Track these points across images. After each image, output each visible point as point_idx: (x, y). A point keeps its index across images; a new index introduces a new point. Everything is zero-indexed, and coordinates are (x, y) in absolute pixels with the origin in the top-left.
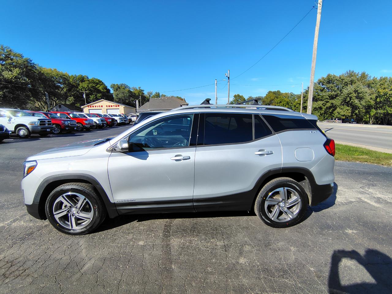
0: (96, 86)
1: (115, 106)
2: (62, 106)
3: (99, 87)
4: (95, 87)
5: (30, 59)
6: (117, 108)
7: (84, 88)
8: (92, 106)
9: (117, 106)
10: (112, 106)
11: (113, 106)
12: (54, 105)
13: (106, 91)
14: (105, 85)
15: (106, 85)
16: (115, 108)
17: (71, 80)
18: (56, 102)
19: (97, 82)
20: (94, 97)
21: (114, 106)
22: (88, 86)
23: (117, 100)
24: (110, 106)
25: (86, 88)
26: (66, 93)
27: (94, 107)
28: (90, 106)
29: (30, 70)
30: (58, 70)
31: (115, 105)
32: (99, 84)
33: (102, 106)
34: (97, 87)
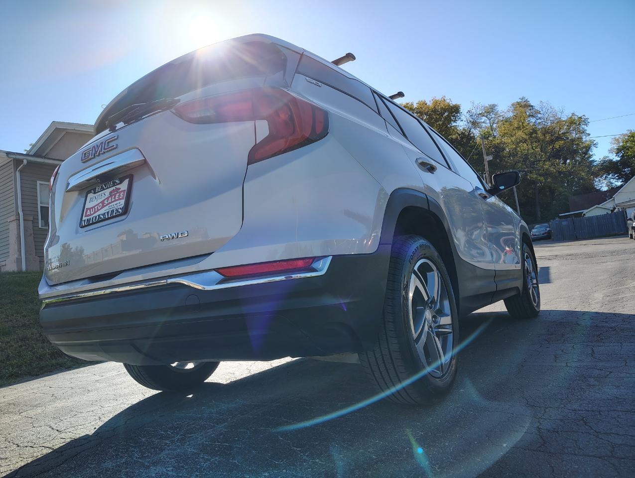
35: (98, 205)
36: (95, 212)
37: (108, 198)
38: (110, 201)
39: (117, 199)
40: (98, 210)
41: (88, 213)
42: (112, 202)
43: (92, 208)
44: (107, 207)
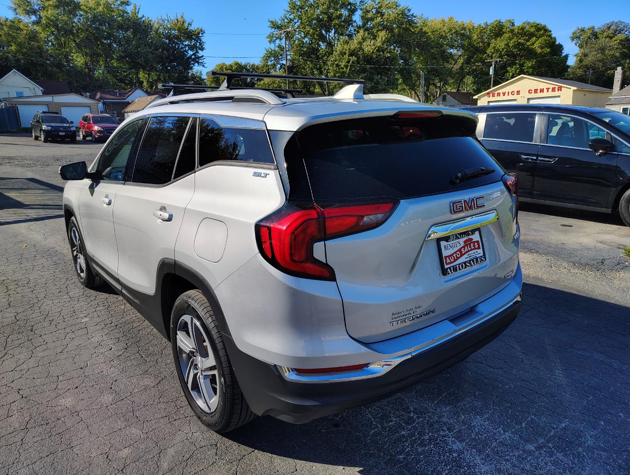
0: (528, 41)
1: (550, 90)
2: (448, 97)
3: (533, 44)
4: (523, 44)
5: (409, 8)
6: (557, 93)
7: (498, 51)
8: (496, 95)
9: (556, 89)
10: (542, 91)
11: (545, 90)
12: (436, 96)
13: (549, 50)
14: (550, 36)
15: (553, 36)
16: (551, 94)
17: (475, 37)
18: (440, 90)
19: (532, 30)
20: (516, 71)
21: (548, 89)
22: (507, 45)
23: (580, 72)
24: (539, 91)
25: (503, 49)
26: (461, 68)
27: (501, 94)
28: (491, 95)
29: (406, 29)
30: (455, 19)
31: (552, 86)
32: (535, 36)
33: (518, 93)
34: (528, 43)
35: (456, 252)
36: (455, 260)
37: (464, 247)
38: (466, 250)
39: (472, 248)
40: (458, 258)
41: (448, 261)
42: (469, 251)
43: (451, 256)
44: (466, 256)
